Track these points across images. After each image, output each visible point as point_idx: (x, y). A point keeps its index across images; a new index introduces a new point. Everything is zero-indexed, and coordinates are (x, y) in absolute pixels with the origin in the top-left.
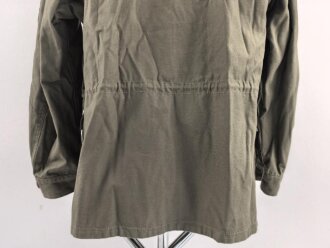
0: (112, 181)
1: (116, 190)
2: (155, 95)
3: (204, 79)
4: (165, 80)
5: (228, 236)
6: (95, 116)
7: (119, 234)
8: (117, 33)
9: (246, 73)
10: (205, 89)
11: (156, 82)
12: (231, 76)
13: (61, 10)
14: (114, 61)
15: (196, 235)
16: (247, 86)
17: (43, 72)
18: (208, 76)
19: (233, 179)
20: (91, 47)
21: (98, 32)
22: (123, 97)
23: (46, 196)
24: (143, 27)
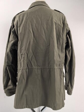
0: (25, 93)
1: (26, 96)
2: (36, 70)
3: (49, 66)
4: (39, 66)
5: (56, 108)
6: (20, 76)
7: (27, 108)
8: (26, 55)
9: (60, 64)
10: (49, 68)
11: (36, 67)
12: (55, 66)
13: (12, 48)
14: (26, 62)
15: (48, 107)
16: (60, 67)
17: (7, 63)
18: (50, 65)
19: (56, 93)
20: (20, 58)
21: (21, 55)
22: (28, 71)
23: (7, 95)
24: (33, 53)
